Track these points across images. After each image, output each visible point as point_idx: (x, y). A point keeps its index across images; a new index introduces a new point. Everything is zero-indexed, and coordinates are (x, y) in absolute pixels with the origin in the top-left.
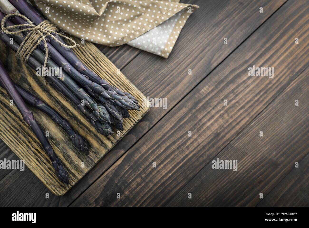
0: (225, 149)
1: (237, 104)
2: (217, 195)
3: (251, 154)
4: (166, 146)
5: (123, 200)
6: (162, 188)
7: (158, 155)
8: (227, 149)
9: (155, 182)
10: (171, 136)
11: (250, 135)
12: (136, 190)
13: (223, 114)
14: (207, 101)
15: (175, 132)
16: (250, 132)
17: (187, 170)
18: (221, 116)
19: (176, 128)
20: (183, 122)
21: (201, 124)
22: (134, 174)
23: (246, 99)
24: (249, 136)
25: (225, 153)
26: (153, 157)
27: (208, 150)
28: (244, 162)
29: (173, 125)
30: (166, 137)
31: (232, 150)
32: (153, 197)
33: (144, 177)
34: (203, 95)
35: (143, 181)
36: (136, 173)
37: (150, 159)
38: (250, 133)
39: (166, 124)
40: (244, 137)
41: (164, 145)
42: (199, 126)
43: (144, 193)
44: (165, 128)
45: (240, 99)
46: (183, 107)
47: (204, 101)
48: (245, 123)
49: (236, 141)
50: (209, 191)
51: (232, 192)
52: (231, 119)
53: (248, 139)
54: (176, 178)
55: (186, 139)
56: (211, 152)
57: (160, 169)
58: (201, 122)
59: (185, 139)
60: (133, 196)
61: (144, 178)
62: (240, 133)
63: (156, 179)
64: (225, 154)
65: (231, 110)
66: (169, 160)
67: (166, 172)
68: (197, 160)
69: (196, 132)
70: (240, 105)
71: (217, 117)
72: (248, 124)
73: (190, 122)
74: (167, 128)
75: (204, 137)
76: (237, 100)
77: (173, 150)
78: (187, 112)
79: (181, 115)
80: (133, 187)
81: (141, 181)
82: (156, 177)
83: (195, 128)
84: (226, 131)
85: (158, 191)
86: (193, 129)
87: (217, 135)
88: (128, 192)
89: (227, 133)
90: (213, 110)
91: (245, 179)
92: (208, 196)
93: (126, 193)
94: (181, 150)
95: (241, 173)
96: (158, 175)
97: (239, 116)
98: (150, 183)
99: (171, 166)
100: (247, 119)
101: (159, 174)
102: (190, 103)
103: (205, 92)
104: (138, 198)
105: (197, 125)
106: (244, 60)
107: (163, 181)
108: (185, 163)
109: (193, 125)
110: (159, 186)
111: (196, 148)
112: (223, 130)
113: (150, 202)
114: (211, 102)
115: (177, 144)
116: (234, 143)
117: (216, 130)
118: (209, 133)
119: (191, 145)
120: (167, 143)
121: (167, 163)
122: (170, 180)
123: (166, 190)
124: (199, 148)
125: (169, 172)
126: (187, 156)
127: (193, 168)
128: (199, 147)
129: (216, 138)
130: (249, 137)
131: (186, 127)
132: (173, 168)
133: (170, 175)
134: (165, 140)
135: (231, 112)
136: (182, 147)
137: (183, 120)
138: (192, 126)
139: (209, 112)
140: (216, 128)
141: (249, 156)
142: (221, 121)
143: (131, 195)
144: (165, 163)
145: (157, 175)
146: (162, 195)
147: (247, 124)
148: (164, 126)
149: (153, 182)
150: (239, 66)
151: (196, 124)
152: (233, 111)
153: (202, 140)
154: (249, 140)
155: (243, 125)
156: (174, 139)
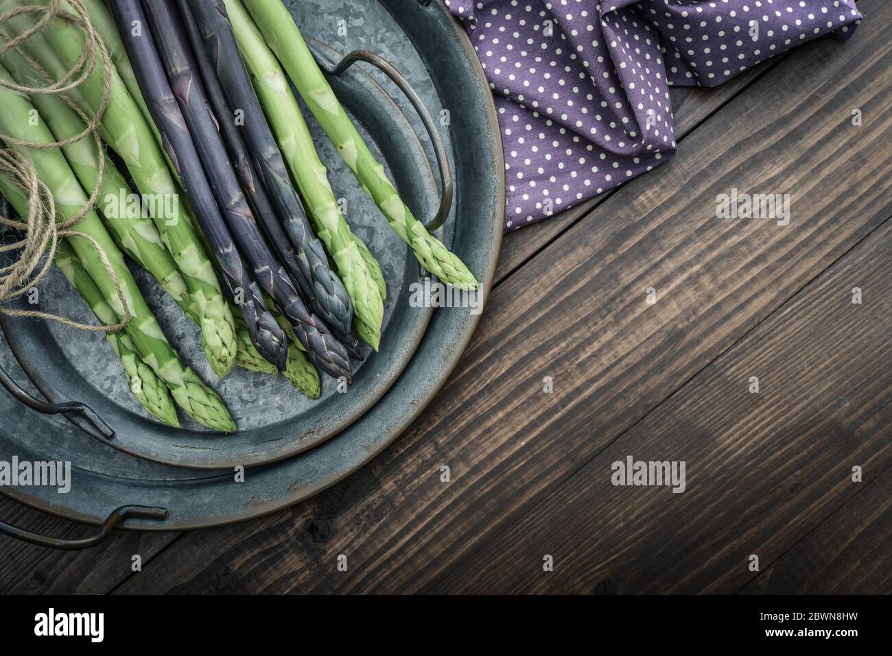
0: (696, 379)
1: (743, 249)
2: (661, 515)
3: (776, 402)
4: (517, 358)
5: (374, 507)
6: (494, 481)
7: (492, 381)
8: (704, 381)
9: (476, 462)
10: (534, 328)
11: (775, 343)
12: (416, 481)
13: (698, 275)
14: (653, 233)
15: (546, 316)
16: (777, 334)
17: (575, 434)
18: (693, 280)
19: (552, 306)
20: (574, 289)
21: (629, 300)
22: (414, 432)
23: (772, 235)
24: (774, 347)
25: (696, 393)
26: (475, 387)
27: (644, 379)
28: (751, 424)
29: (543, 294)
30: (519, 330)
31: (718, 384)
32: (465, 507)
33: (443, 444)
34: (641, 214)
35: (438, 455)
36: (421, 432)
37: (465, 393)
38: (778, 338)
39: (521, 291)
40: (757, 348)
41: (513, 353)
42: (622, 306)
43: (440, 492)
44: (518, 302)
45: (753, 233)
46: (580, 243)
47: (645, 231)
48: (765, 308)
49: (732, 360)
50: (637, 501)
51: (708, 509)
52: (720, 292)
53: (770, 354)
54: (540, 454)
55: (581, 340)
56: (653, 387)
57: (495, 425)
58: (629, 295)
59: (575, 339)
60: (407, 498)
61: (443, 448)
62: (745, 336)
63: (481, 453)
64: (696, 397)
65: (724, 264)
66: (523, 398)
67: (511, 434)
68: (609, 407)
69: (610, 322)
70: (751, 252)
71: (678, 281)
72: (773, 311)
73: (595, 291)
74: (523, 302)
75: (634, 340)
76: (746, 235)
77: (538, 370)
78: (589, 262)
79: (570, 267)
80: (408, 471)
81: (433, 456)
82: (478, 445)
83: (610, 311)
84: (704, 325)
85: (483, 490)
86: (604, 312)
87: (675, 336)
88: (391, 483)
89: (706, 334)
90: (668, 261)
91: (749, 474)
92: (632, 517)
93: (386, 487)
94: (562, 371)
95: (739, 456)
96: (488, 442)
97: (748, 285)
98: (461, 464)
99: (528, 417)
100: (770, 295)
101: (490, 438)
102: (600, 234)
103: (648, 205)
104: (422, 504)
105: (618, 300)
106: (776, 117)
107: (499, 461)
108: (571, 413)
109: (605, 300)
110: (488, 473)
111: (608, 369)
112: (695, 324)
113: (455, 520)
114: (664, 237)
115: (551, 352)
116: (726, 364)
117: (672, 320)
118: (650, 327)
119: (594, 359)
120: (520, 347)
121: (516, 409)
122: (520, 459)
123: (508, 489)
124: (617, 372)
125: (519, 436)
126: (578, 391)
127: (594, 431)
128: (617, 367)
129: (671, 346)
130: (771, 349)
131: (581, 306)
132: (533, 425)
133: (523, 443)
134: (516, 338)
135: (723, 271)
136: (567, 363)
137: (576, 282)
138: (599, 305)
139: (656, 266)
140: (673, 316)
141: (768, 407)
142: (690, 295)
143: (400, 494)
144: (510, 408)
145: (482, 441)
146: (493, 501)
147: (771, 310)
148: (517, 298)
149: (468, 463)
150: (760, 132)
151: (613, 299)
152: (730, 267)
153: (628, 348)
154: (773, 359)
155: (758, 313)
156: (542, 337)
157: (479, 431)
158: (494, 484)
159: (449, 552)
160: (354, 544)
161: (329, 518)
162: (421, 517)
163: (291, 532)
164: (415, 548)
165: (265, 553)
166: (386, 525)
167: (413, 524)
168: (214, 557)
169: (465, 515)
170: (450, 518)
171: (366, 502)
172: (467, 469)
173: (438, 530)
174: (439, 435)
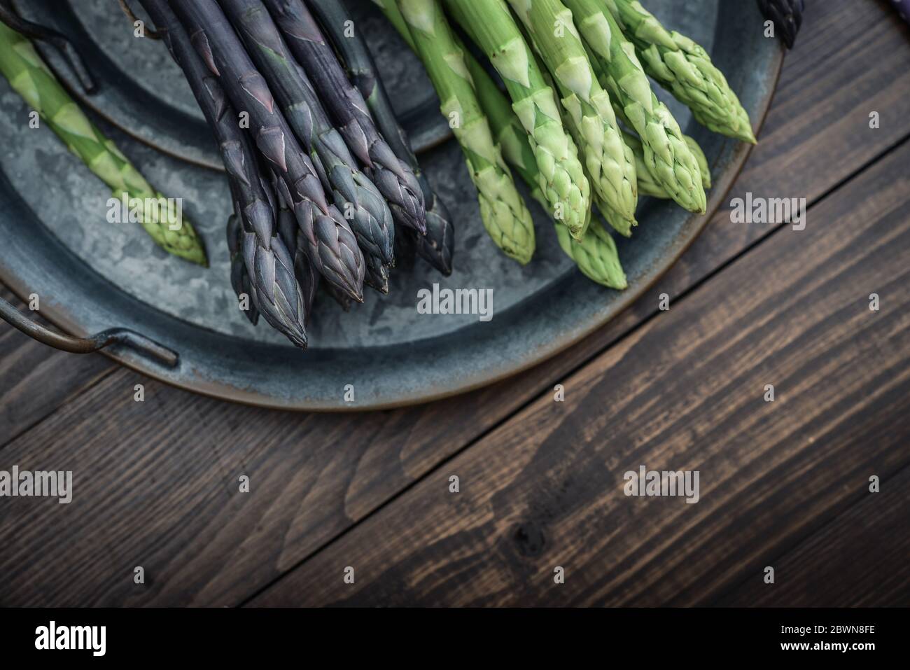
157: (753, 419)
158: (769, 493)
159: (705, 580)
160: (576, 562)
161: (544, 523)
162: (668, 531)
163: (491, 540)
164: (658, 573)
165: (454, 566)
166: (620, 538)
167: (657, 540)
168: (384, 567)
169: (727, 533)
170: (708, 534)
171: (594, 506)
172: (735, 470)
173: (690, 550)
174: (699, 421)
